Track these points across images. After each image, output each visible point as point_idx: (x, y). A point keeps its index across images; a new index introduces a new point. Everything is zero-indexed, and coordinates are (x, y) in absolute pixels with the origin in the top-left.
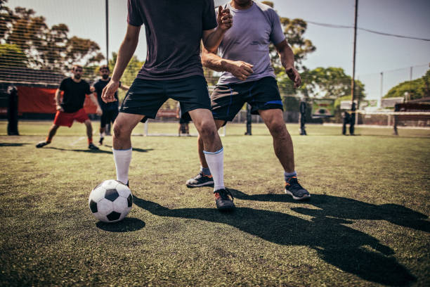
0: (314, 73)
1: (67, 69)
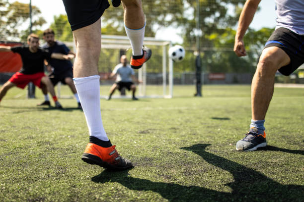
0: (260, 33)
1: (8, 33)
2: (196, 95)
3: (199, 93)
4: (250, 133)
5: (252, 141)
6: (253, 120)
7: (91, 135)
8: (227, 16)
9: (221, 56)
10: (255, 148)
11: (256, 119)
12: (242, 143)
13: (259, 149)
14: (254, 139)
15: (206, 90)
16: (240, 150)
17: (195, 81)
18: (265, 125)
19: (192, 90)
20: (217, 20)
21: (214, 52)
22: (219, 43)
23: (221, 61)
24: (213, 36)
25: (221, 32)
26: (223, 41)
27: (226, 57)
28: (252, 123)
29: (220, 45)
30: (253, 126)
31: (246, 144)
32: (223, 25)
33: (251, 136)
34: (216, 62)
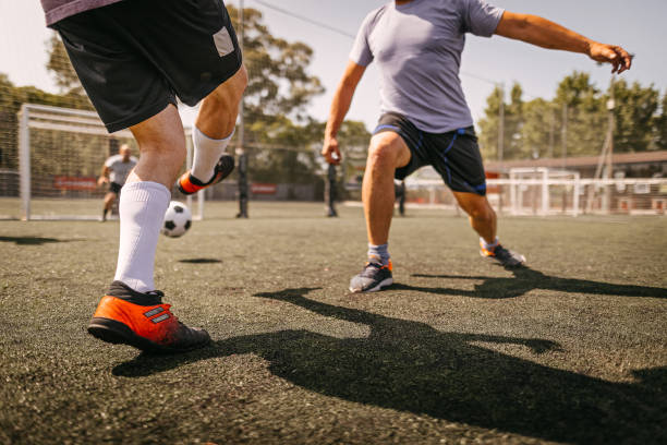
2: (239, 216)
3: (243, 213)
4: (371, 264)
5: (374, 277)
6: (371, 245)
7: (118, 277)
8: (279, 98)
9: (270, 157)
10: (378, 288)
11: (375, 242)
12: (359, 281)
13: (384, 288)
14: (377, 274)
15: (254, 208)
16: (357, 292)
17: (237, 194)
18: (390, 251)
19: (234, 208)
20: (264, 100)
21: (259, 151)
22: (266, 137)
23: (271, 163)
24: (257, 126)
25: (271, 120)
26: (272, 135)
27: (279, 159)
28: (370, 250)
29: (269, 141)
30: (372, 253)
31: (366, 281)
32: (272, 109)
33: (372, 268)
34: (261, 166)
